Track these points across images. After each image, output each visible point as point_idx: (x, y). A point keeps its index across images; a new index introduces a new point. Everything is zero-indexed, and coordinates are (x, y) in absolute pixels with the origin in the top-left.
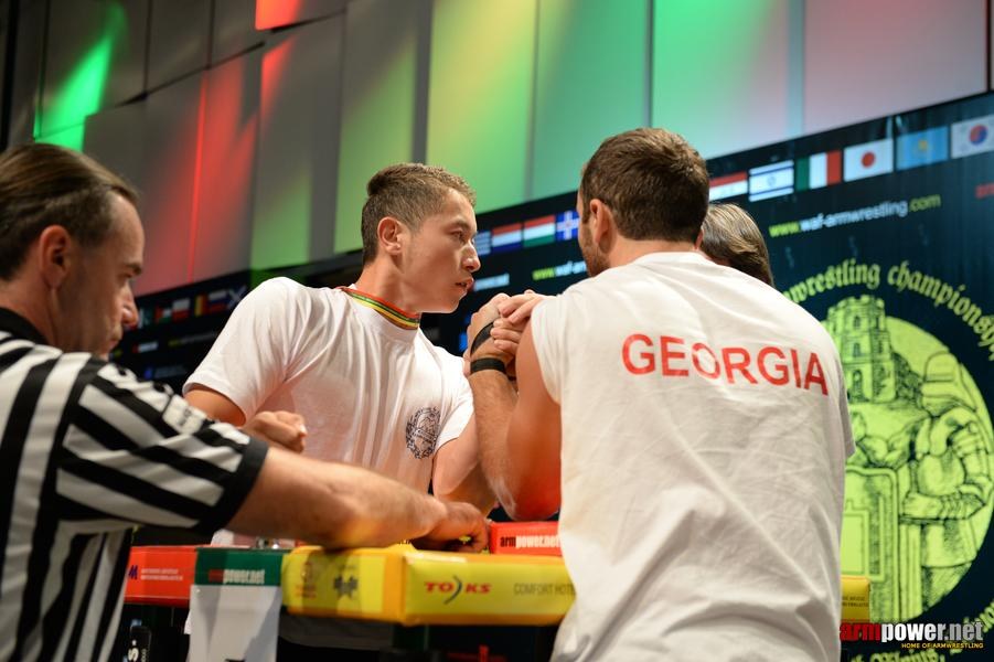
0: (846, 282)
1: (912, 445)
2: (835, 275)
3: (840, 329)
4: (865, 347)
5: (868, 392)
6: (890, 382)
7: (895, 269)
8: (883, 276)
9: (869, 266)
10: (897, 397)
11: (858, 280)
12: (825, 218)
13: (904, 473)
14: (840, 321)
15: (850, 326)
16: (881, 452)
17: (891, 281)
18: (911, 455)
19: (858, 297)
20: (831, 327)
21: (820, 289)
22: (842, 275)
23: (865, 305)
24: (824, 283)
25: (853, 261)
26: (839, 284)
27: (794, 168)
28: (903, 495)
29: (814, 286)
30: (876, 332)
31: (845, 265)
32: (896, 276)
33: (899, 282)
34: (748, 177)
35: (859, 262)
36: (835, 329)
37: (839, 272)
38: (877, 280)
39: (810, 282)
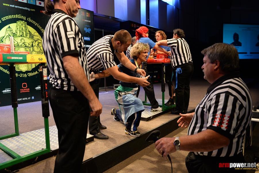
0: (20, 18)
1: (32, 44)
2: (17, 16)
3: (19, 25)
4: (24, 29)
5: (25, 36)
6: (28, 35)
8: (26, 18)
9: (24, 17)
10: (30, 37)
11: (22, 18)
12: (15, 6)
13: (31, 48)
14: (19, 24)
15: (21, 25)
16: (27, 45)
18: (32, 46)
19: (22, 21)
20: (17, 24)
22: (19, 16)
23: (24, 22)
24: (15, 17)
28: (31, 51)
29: (13, 17)
30: (25, 27)
32: (28, 19)
35: (22, 15)
36: (18, 25)
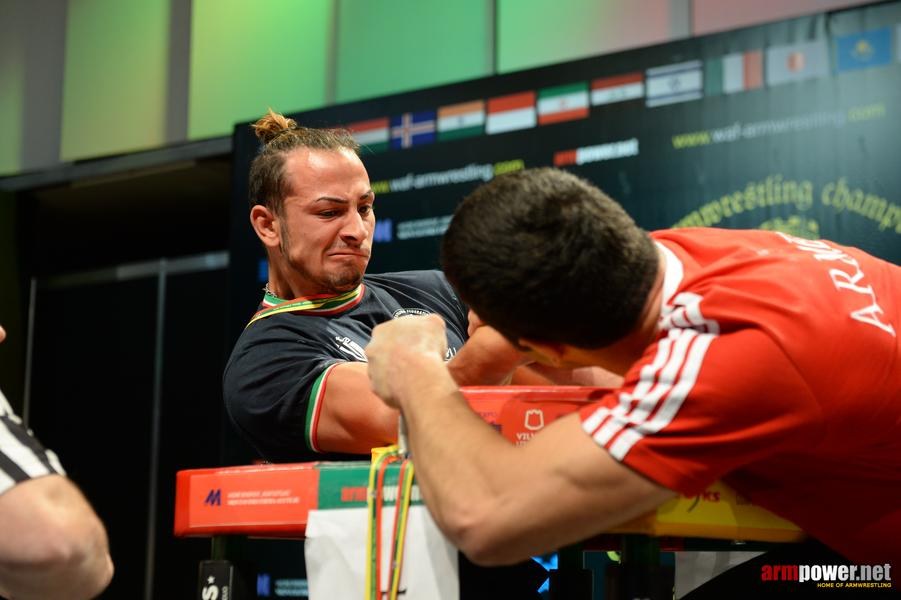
0: (771, 201)
2: (757, 194)
7: (829, 188)
8: (817, 194)
9: (798, 184)
11: (786, 199)
12: (743, 126)
17: (826, 200)
19: (785, 218)
21: (737, 208)
22: (765, 194)
23: (796, 228)
24: (742, 203)
25: (779, 177)
26: (762, 203)
27: (703, 69)
29: (730, 206)
31: (769, 182)
32: (832, 194)
33: (836, 202)
34: (644, 79)
35: (786, 179)
37: (761, 190)
38: (809, 199)
39: (725, 201)
